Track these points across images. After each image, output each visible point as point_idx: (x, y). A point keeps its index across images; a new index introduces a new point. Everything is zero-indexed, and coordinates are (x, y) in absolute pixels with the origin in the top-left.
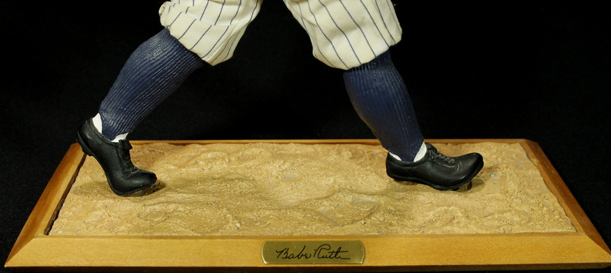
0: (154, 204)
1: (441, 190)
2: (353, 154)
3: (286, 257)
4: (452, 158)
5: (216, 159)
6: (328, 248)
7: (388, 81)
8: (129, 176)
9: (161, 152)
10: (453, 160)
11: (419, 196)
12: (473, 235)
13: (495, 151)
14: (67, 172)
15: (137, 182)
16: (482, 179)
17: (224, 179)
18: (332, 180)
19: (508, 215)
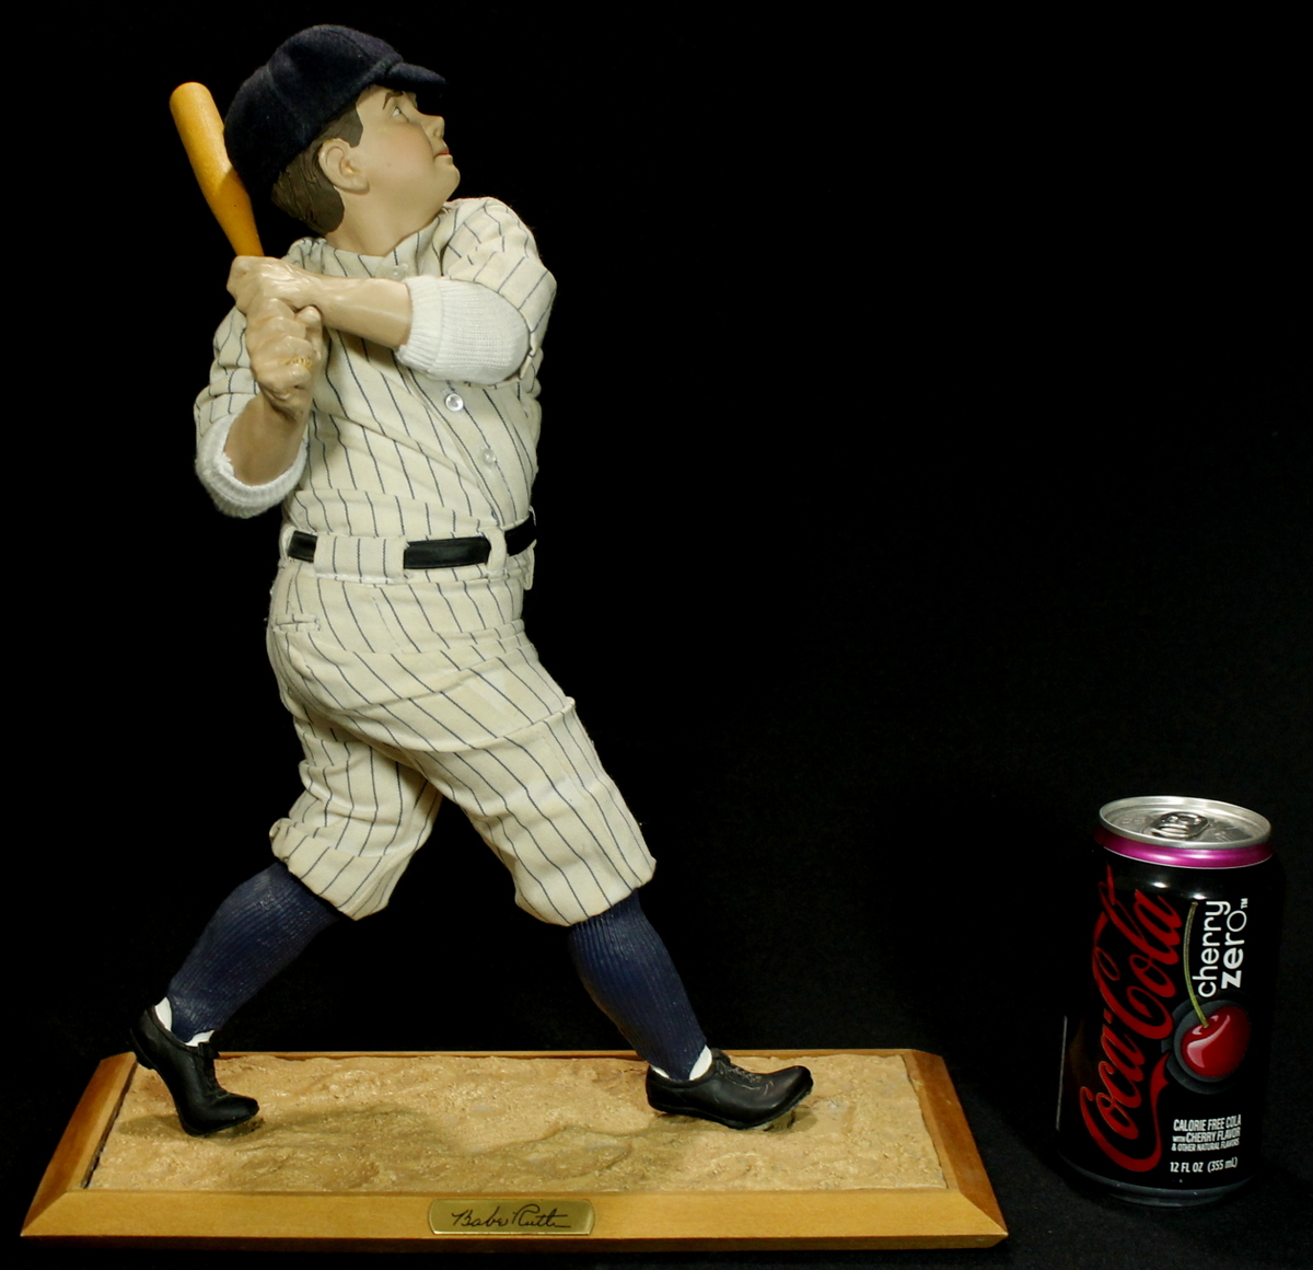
0: (255, 1149)
1: (739, 1128)
2: (598, 1074)
3: (468, 1224)
4: (757, 1075)
5: (358, 1081)
6: (535, 1209)
7: (634, 944)
8: (214, 1102)
10: (759, 1078)
11: (700, 1138)
12: (774, 1193)
13: (852, 1067)
15: (224, 1113)
16: (814, 1112)
17: (371, 1112)
18: (556, 1114)
19: (840, 1165)
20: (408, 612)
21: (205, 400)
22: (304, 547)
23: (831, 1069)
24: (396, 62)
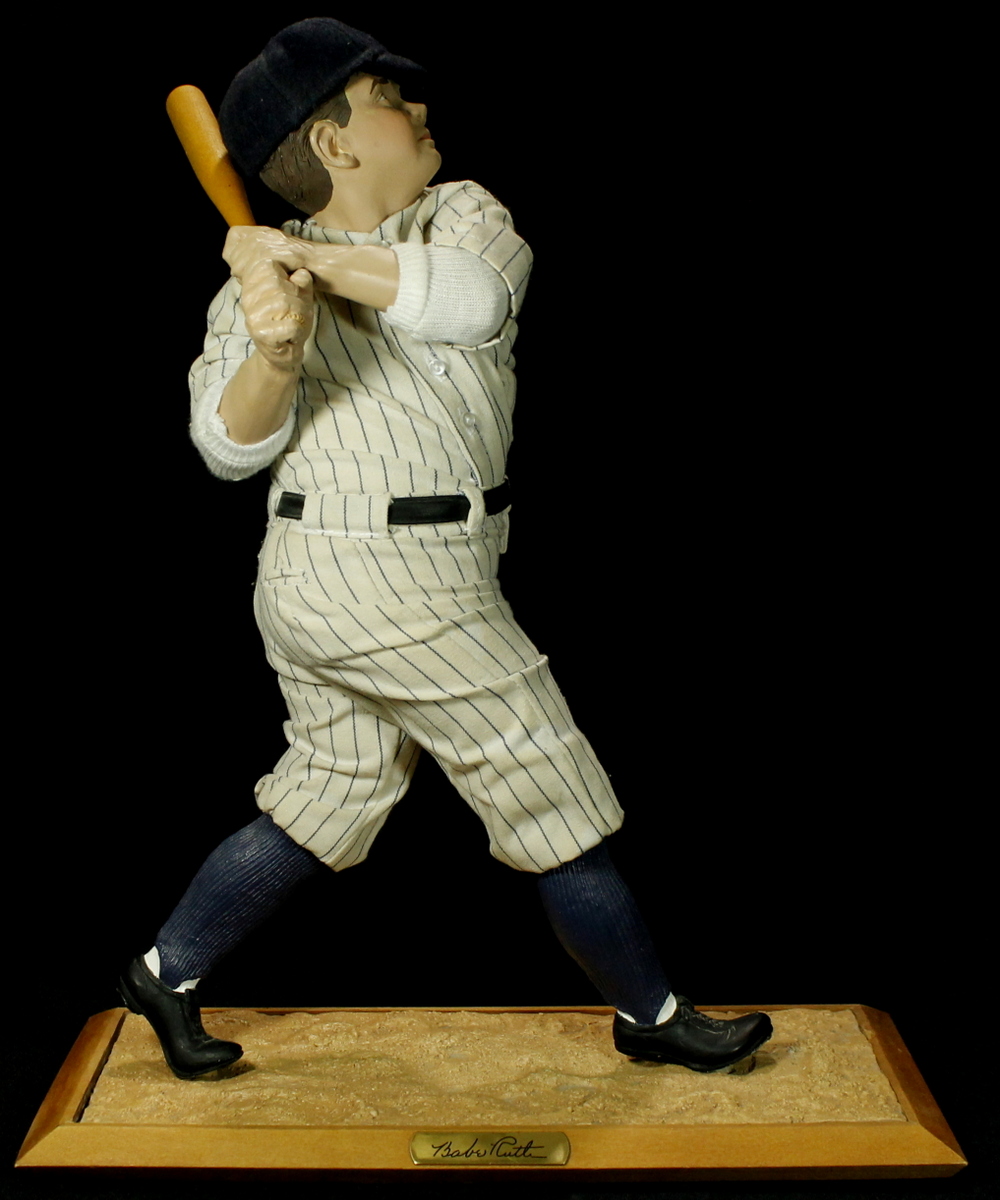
0: (240, 1090)
1: (703, 1071)
2: (565, 1026)
3: (448, 1155)
4: (720, 1021)
5: (335, 1032)
6: (513, 1141)
7: (604, 891)
8: (200, 1046)
9: (244, 1024)
10: (721, 1023)
11: (667, 1080)
12: (741, 1125)
13: (806, 1019)
14: (94, 1046)
15: (210, 1056)
16: (775, 1058)
17: (349, 1058)
18: (526, 1059)
19: (803, 1102)
20: (392, 566)
21: (201, 367)
22: (293, 506)
23: (787, 1021)
24: (382, 53)
